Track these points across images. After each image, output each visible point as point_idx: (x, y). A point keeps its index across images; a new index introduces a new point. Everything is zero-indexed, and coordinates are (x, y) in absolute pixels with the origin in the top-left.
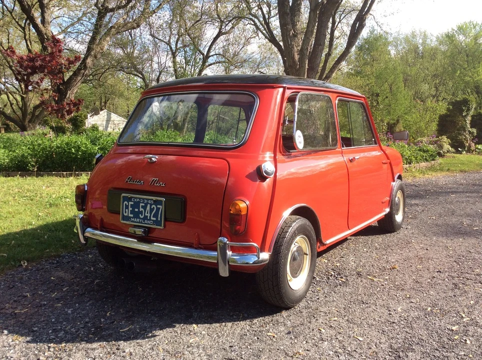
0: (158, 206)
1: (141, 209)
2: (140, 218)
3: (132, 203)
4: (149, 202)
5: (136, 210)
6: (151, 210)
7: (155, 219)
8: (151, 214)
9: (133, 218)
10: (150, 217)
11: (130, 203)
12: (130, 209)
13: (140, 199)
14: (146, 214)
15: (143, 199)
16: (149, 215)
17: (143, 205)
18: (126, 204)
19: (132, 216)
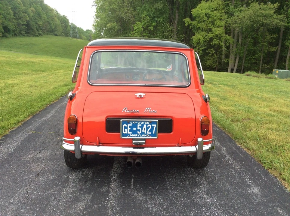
0: (153, 125)
1: (138, 128)
2: (138, 134)
3: (131, 125)
4: (146, 123)
5: (135, 129)
6: (147, 128)
7: (150, 133)
8: (147, 130)
9: (131, 134)
10: (146, 132)
11: (129, 125)
12: (129, 129)
13: (137, 121)
14: (143, 131)
15: (140, 121)
16: (145, 131)
17: (141, 125)
18: (125, 126)
19: (131, 133)
